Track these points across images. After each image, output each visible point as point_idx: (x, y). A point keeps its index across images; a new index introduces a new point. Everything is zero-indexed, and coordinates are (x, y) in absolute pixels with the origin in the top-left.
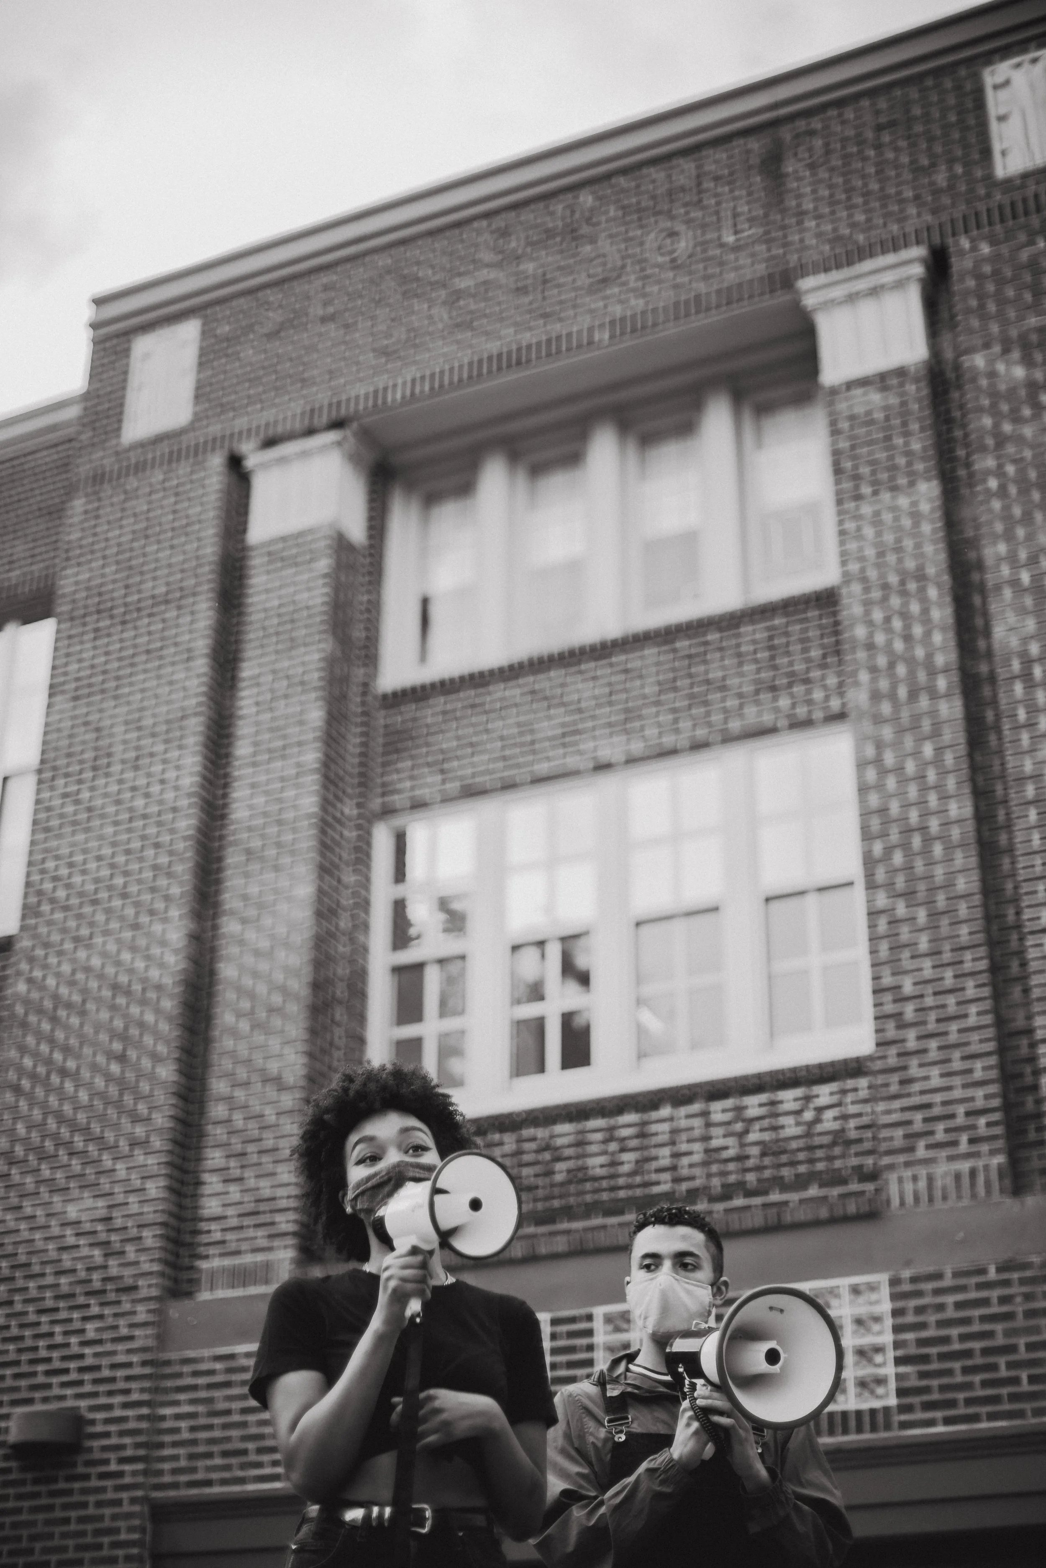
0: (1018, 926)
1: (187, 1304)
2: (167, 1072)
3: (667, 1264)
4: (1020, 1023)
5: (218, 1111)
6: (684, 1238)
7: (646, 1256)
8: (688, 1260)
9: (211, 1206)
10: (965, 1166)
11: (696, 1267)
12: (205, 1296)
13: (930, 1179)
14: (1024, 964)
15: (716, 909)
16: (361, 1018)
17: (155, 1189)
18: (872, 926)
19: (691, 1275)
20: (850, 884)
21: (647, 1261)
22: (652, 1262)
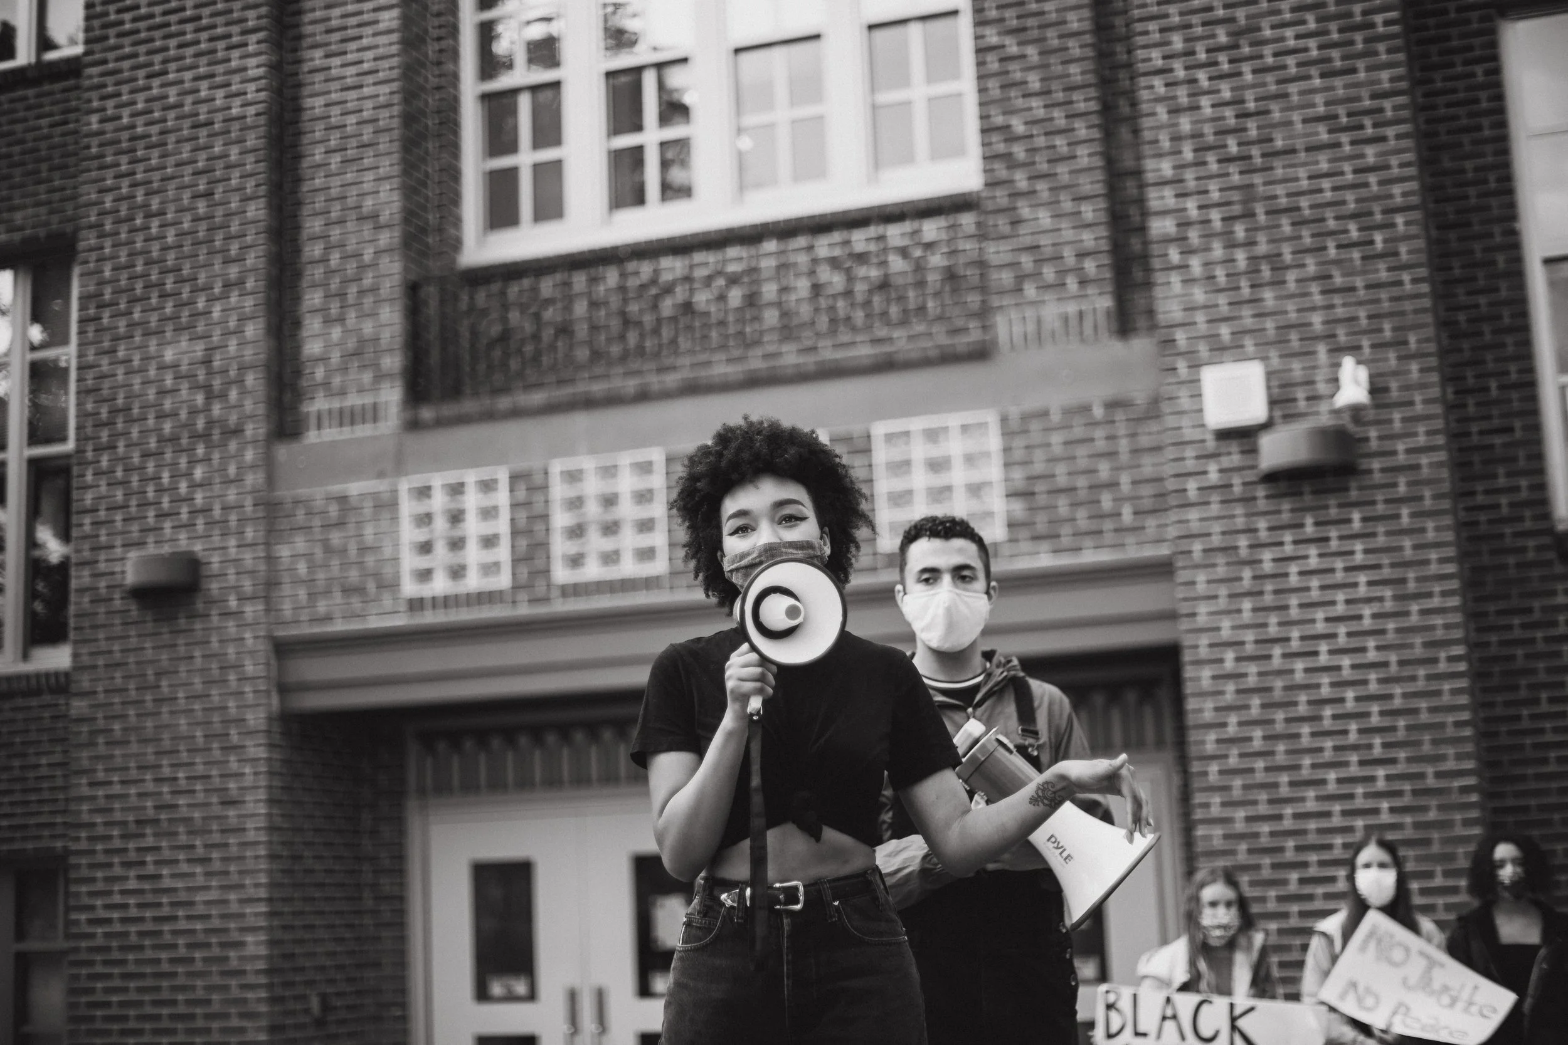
0: (1129, 65)
1: (295, 447)
2: (256, 210)
3: (947, 579)
4: (1128, 163)
5: (313, 250)
6: (960, 551)
7: (925, 570)
8: (966, 573)
9: (312, 348)
10: (1071, 308)
11: (973, 579)
12: (312, 437)
13: (1039, 322)
14: (1134, 104)
15: (817, 37)
16: (454, 148)
17: (253, 330)
18: (980, 64)
19: (969, 586)
20: (954, 13)
21: (925, 576)
22: (930, 576)
